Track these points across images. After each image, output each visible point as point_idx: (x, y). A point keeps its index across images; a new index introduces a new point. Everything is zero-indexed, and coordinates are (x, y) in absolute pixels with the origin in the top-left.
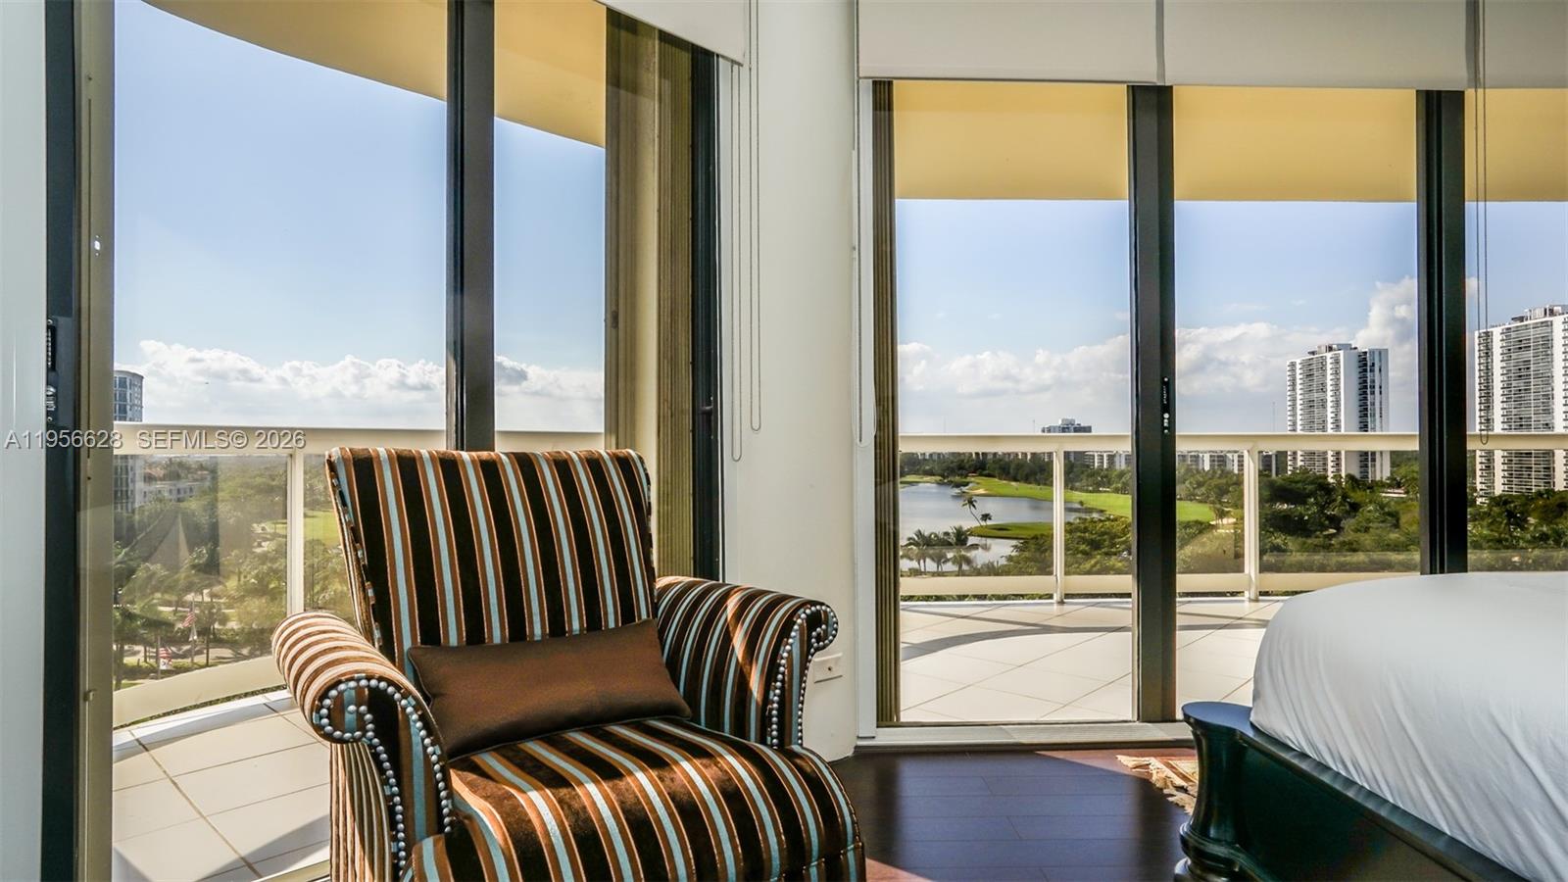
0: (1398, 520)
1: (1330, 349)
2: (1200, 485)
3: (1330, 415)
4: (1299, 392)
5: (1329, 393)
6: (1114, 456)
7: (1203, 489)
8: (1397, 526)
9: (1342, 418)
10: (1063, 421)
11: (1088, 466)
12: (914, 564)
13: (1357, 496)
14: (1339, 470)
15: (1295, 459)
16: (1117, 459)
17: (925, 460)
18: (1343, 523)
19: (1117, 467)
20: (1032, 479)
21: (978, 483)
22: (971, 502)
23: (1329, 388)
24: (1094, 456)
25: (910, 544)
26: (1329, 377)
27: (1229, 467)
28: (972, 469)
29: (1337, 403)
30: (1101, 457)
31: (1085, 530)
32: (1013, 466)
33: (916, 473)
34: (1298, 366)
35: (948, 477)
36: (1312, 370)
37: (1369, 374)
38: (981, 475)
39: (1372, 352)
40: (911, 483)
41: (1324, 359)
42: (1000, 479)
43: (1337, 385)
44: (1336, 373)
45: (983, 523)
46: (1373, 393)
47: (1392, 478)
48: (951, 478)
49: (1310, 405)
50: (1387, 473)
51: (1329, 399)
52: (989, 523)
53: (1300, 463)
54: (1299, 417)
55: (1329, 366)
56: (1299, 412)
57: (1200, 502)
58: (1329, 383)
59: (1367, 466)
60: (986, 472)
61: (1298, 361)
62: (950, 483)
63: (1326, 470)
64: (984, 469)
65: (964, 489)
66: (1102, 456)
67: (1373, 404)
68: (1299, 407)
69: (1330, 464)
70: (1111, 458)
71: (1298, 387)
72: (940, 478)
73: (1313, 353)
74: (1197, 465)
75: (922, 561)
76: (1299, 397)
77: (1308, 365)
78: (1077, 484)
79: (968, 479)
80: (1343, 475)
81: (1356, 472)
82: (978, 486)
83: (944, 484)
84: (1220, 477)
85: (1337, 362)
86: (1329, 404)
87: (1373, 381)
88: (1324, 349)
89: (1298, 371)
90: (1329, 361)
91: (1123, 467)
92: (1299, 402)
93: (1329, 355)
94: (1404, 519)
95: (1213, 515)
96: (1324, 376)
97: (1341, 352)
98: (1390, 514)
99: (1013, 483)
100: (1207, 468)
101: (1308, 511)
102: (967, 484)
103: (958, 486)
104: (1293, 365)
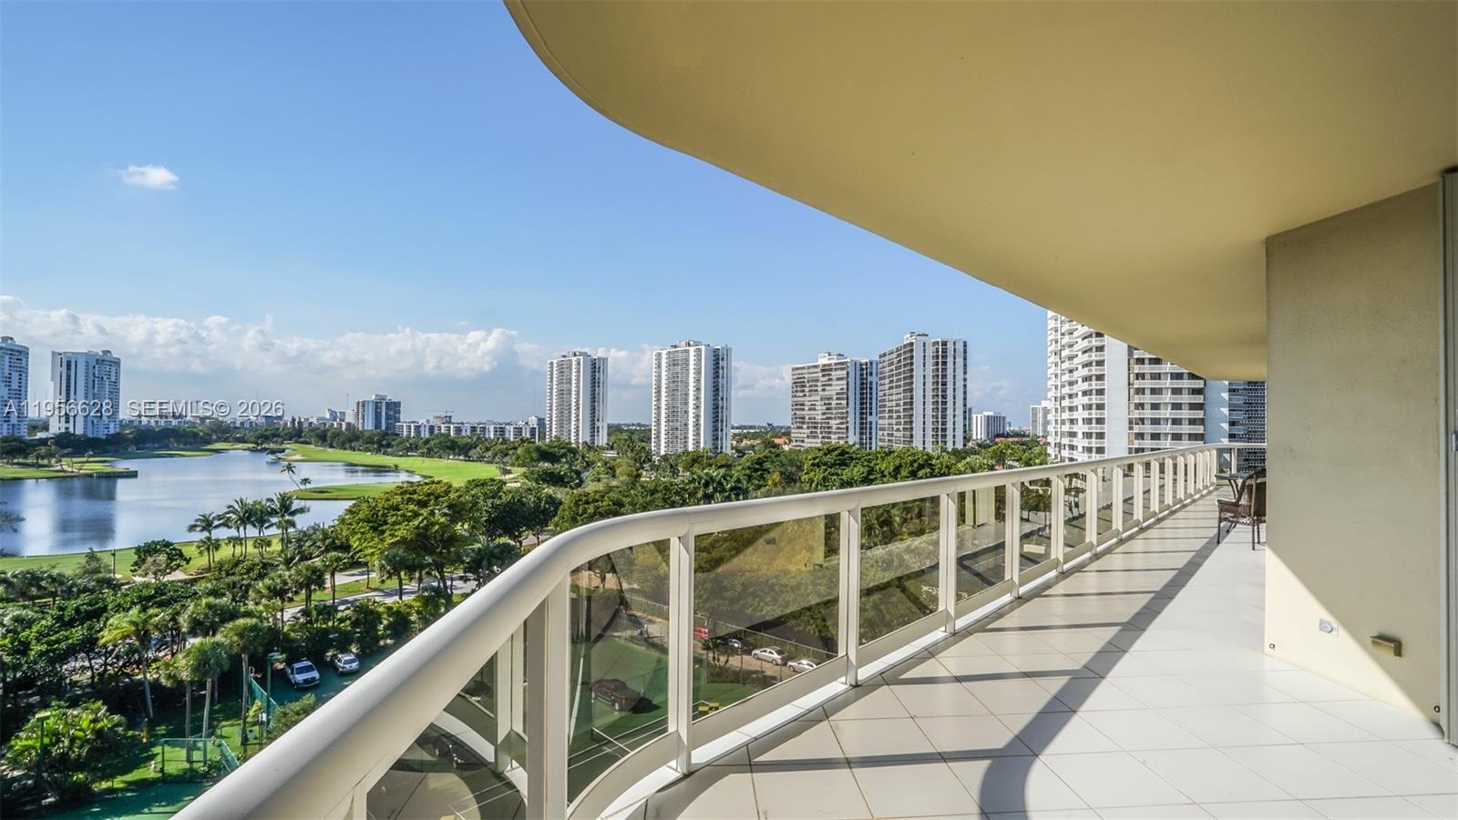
0: (615, 471)
1: (575, 355)
2: (488, 449)
3: (574, 400)
4: (555, 383)
5: (574, 385)
6: (420, 426)
7: (490, 453)
8: (614, 476)
9: (581, 403)
10: (376, 396)
11: (398, 435)
12: (233, 532)
13: (591, 456)
14: (578, 438)
15: (551, 430)
16: (422, 429)
17: (236, 428)
18: (584, 475)
19: (423, 436)
20: (347, 446)
21: (294, 450)
22: (290, 468)
23: (574, 381)
24: (402, 426)
25: (228, 513)
26: (574, 374)
27: (507, 435)
28: (287, 437)
29: (578, 394)
30: (409, 428)
31: (415, 492)
32: (329, 434)
33: (226, 440)
34: (555, 365)
35: (262, 444)
36: (564, 368)
37: (597, 374)
38: (297, 442)
39: (599, 359)
40: (217, 451)
41: (570, 361)
42: (316, 446)
43: (578, 380)
44: (578, 372)
45: (303, 487)
46: (599, 387)
47: (608, 444)
48: (265, 446)
49: (561, 393)
50: (605, 441)
51: (574, 389)
52: (308, 486)
53: (554, 434)
54: (554, 401)
55: (574, 367)
56: (555, 397)
57: (487, 462)
58: (574, 378)
59: (594, 436)
60: (302, 439)
61: (555, 361)
62: (264, 450)
63: (570, 438)
64: (300, 437)
65: (280, 455)
66: (410, 426)
67: (599, 394)
68: (555, 394)
69: (573, 434)
70: (418, 428)
71: (555, 379)
72: (254, 445)
73: (564, 356)
74: (484, 434)
75: (241, 529)
76: (555, 387)
77: (560, 365)
78: (389, 450)
79: (283, 446)
80: (581, 441)
81: (588, 439)
82: (293, 451)
83: (257, 451)
84: (502, 444)
85: (579, 364)
86: (573, 393)
87: (599, 379)
88: (571, 354)
89: (555, 369)
90: (574, 363)
91: (427, 436)
92: (555, 390)
93: (574, 359)
94: (618, 471)
95: (498, 472)
96: (571, 373)
97: (581, 358)
98: (610, 468)
99: (330, 450)
100: (492, 437)
101: (562, 468)
102: (283, 451)
103: (273, 452)
104: (552, 363)
